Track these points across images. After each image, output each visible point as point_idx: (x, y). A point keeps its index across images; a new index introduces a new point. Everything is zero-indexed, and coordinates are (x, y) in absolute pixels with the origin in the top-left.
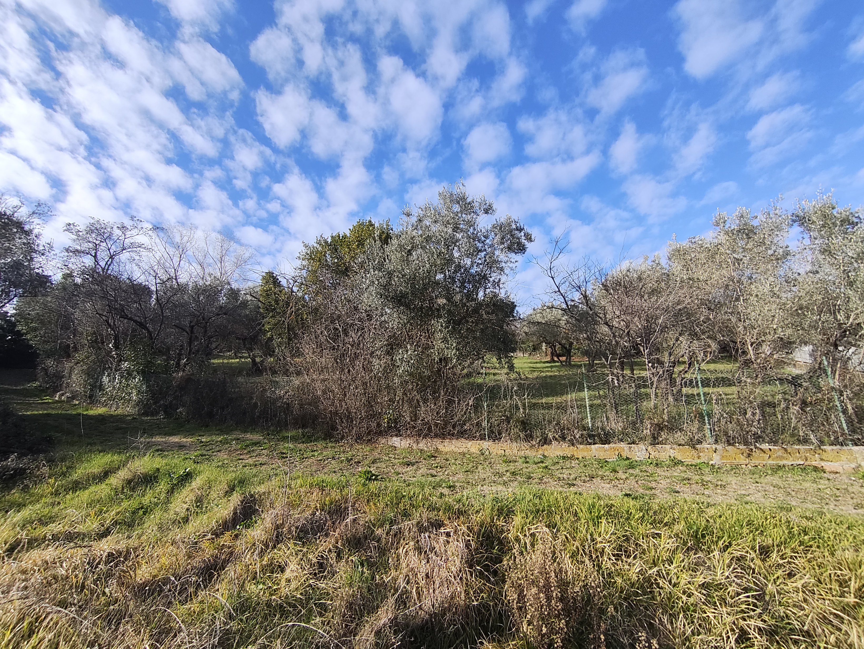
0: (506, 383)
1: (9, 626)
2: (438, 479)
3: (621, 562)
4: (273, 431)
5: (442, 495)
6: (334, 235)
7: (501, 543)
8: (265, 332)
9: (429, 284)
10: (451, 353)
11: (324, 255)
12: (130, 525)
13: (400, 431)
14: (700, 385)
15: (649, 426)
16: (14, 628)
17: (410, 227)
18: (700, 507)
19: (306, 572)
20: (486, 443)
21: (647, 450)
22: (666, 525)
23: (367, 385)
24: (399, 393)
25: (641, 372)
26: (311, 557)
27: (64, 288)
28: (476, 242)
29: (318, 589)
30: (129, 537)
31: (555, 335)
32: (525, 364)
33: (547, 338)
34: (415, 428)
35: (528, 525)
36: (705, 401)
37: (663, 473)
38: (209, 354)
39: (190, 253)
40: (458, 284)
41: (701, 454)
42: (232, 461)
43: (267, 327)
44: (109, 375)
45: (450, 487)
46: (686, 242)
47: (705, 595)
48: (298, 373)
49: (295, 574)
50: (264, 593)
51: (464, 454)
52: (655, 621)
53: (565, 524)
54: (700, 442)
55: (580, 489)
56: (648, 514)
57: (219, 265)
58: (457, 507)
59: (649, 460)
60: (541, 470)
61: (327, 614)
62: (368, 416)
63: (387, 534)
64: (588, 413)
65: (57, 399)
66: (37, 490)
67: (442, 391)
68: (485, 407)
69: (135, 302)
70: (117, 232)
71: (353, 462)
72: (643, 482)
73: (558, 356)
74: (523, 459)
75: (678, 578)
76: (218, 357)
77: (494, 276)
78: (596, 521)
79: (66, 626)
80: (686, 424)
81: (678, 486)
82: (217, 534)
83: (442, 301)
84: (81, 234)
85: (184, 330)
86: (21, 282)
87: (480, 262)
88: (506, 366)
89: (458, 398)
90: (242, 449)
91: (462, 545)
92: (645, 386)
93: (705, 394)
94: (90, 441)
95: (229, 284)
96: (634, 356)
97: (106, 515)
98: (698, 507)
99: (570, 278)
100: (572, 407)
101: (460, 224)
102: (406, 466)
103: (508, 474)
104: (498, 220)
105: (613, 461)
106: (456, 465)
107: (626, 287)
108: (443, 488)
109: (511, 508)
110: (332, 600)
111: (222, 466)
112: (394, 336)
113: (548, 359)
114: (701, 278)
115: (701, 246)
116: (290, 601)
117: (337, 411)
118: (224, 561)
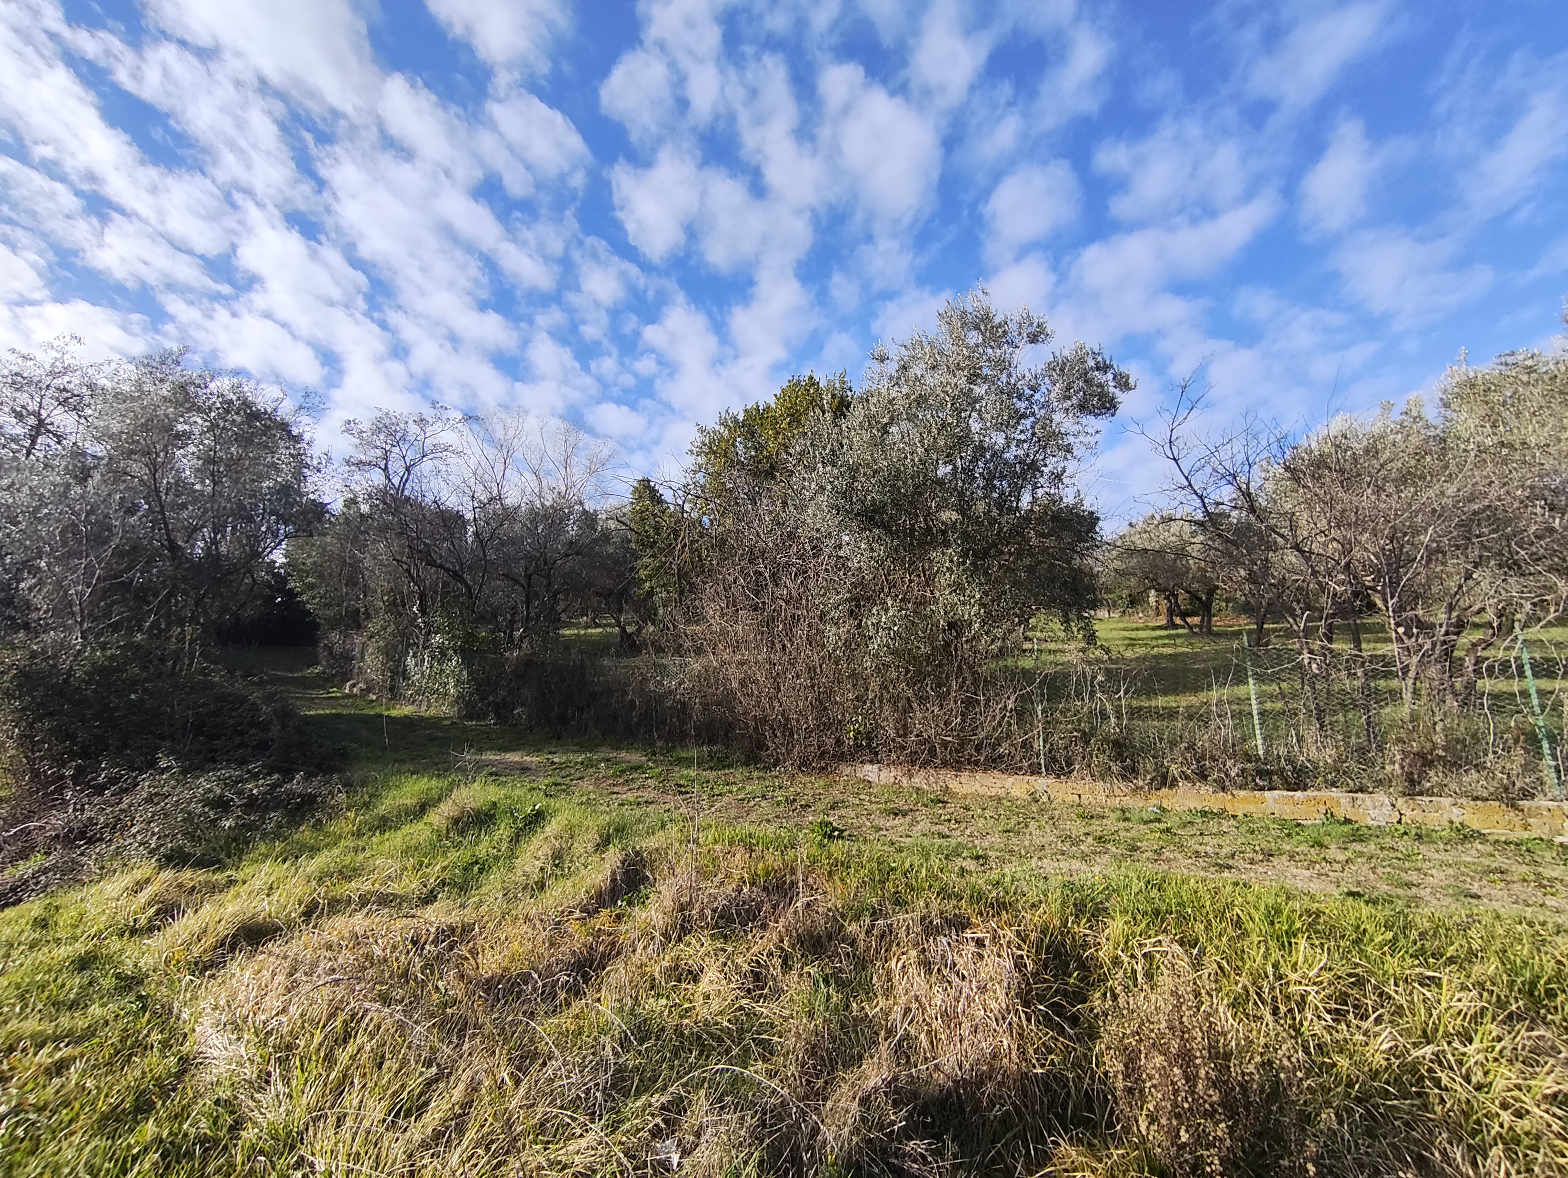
0: (1079, 668)
1: (318, 1023)
2: (953, 842)
3: (1345, 1027)
4: (661, 748)
5: (963, 872)
6: (748, 407)
7: (1083, 965)
8: (640, 582)
9: (924, 484)
10: (970, 612)
11: (734, 445)
12: (463, 888)
13: (876, 754)
14: (1528, 673)
15: (1398, 757)
16: (324, 1027)
17: (885, 381)
18: (1538, 932)
19: (733, 986)
20: (1041, 781)
21: (1393, 806)
22: (1451, 961)
23: (815, 672)
24: (874, 685)
25: (1379, 645)
26: (739, 961)
27: (347, 522)
28: (1015, 400)
29: (755, 1015)
30: (463, 906)
31: (1180, 574)
32: (1114, 633)
33: (1161, 581)
34: (904, 748)
35: (1138, 938)
36: (1543, 707)
37: (1436, 856)
38: (556, 621)
39: (518, 455)
40: (981, 482)
41: (1530, 821)
42: (601, 795)
43: (643, 574)
44: (414, 656)
45: (978, 858)
46: (1491, 365)
47: (1560, 1119)
48: (699, 651)
49: (716, 987)
50: (671, 1012)
51: (999, 799)
52: (1433, 1154)
53: (1216, 941)
54: (1527, 794)
55: (1243, 877)
56: (1406, 937)
57: (563, 473)
58: (994, 894)
59: (1399, 826)
60: (1158, 835)
61: (775, 1058)
62: (818, 726)
63: (868, 932)
64: (1257, 727)
65: (347, 691)
66: (333, 827)
67: (954, 683)
68: (1039, 713)
69: (445, 539)
70: (413, 429)
71: (797, 805)
72: (1388, 870)
73: (1184, 615)
74: (1119, 812)
75: (1486, 1073)
76: (569, 625)
77: (1052, 464)
78: (1286, 941)
79: (392, 1031)
80: (1491, 756)
81: (1476, 885)
82: (589, 911)
83: (949, 515)
84: (364, 435)
85: (517, 582)
86: (291, 515)
87: (1023, 437)
88: (1080, 636)
89: (984, 695)
90: (614, 775)
91: (1009, 964)
92: (1388, 675)
93: (1541, 693)
94: (397, 756)
95: (581, 504)
96: (1361, 611)
97: (428, 870)
98: (1531, 931)
99: (1213, 459)
100: (1219, 716)
101: (980, 368)
102: (892, 816)
103: (1090, 840)
104: (1057, 354)
105: (1314, 825)
106: (986, 818)
107: (1342, 471)
108: (964, 859)
109: (1101, 903)
110: (780, 1037)
111: (588, 802)
112: (860, 584)
113: (1163, 621)
114: (1532, 440)
115: (1530, 370)
116: (713, 1029)
117: (765, 717)
118: (603, 955)
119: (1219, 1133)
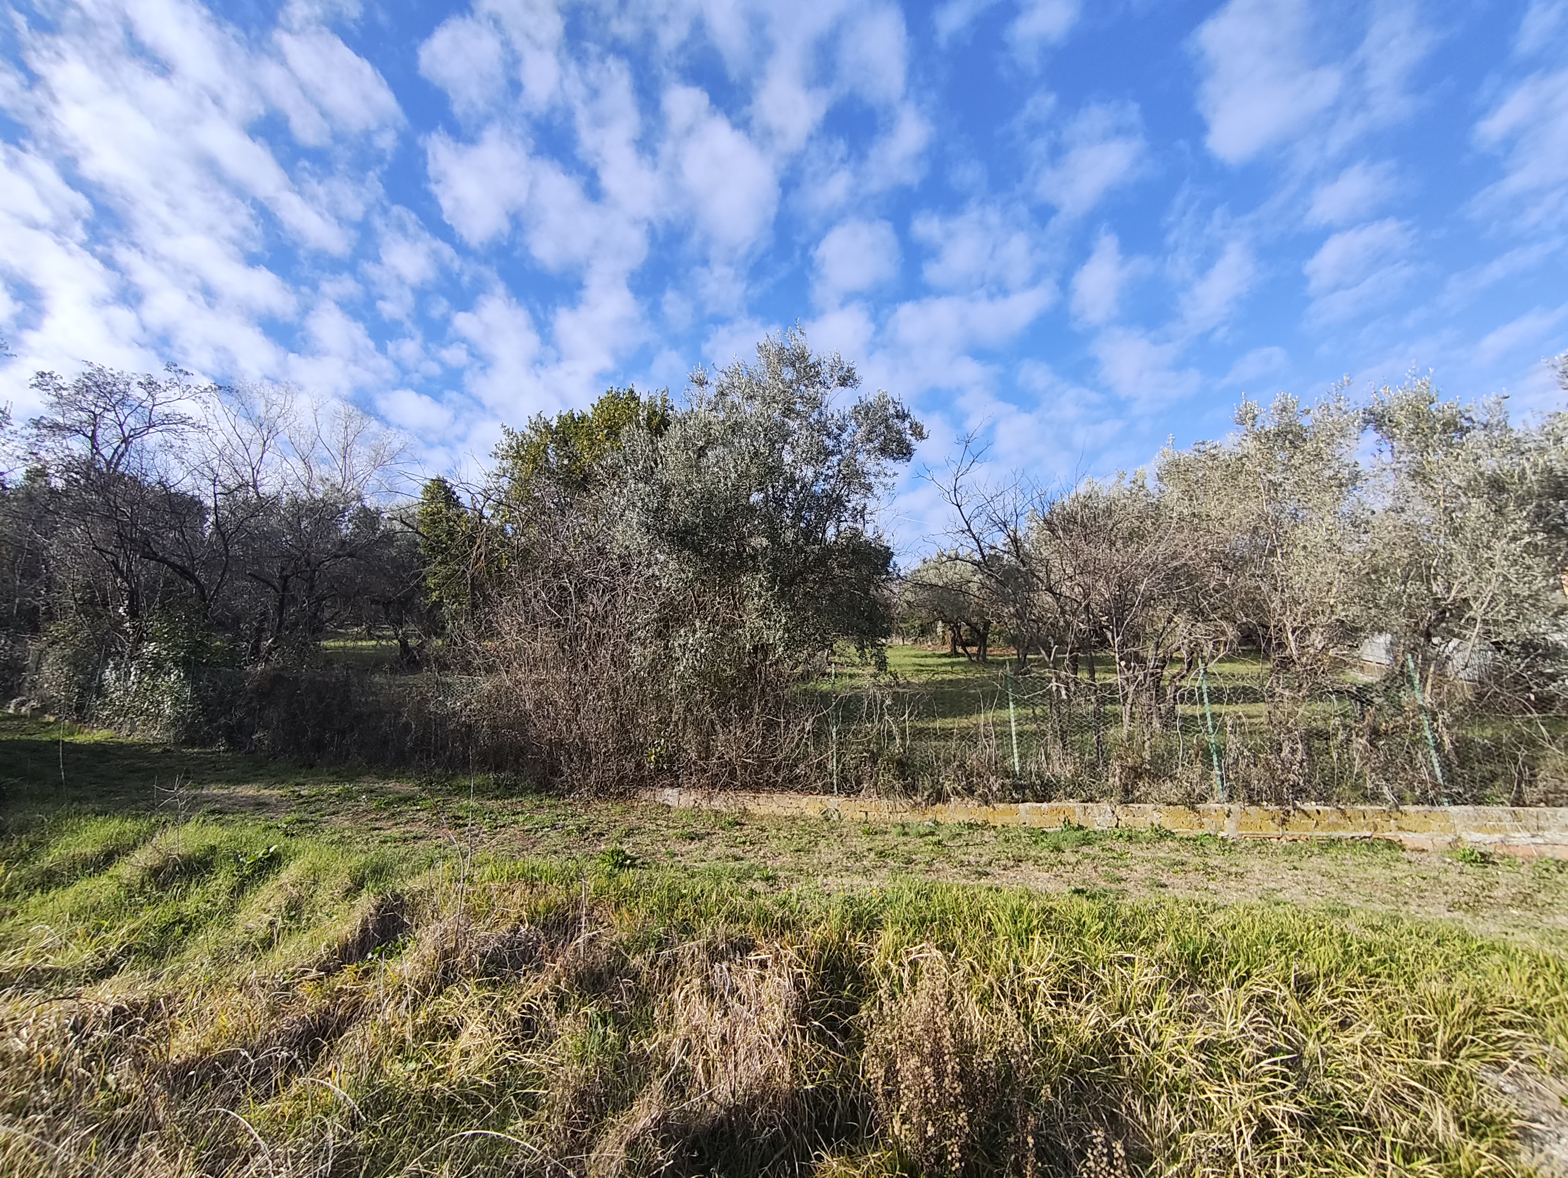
0: (871, 691)
2: (746, 864)
3: (1064, 1009)
4: (440, 776)
5: (753, 893)
6: (563, 414)
7: (857, 978)
8: (427, 591)
9: (736, 509)
10: (774, 636)
11: (544, 451)
12: (157, 955)
13: (677, 777)
14: (1206, 700)
15: (1118, 771)
17: (704, 405)
18: (1201, 911)
19: (499, 1037)
20: (833, 800)
21: (1113, 812)
22: (1143, 942)
23: (618, 693)
24: (679, 708)
25: (1108, 676)
26: (508, 1009)
27: (29, 497)
28: (824, 437)
29: (522, 1067)
30: (155, 977)
31: (960, 609)
32: (907, 659)
33: (946, 614)
34: (705, 771)
35: (905, 946)
36: (1214, 727)
37: (1140, 854)
38: (317, 630)
39: (283, 437)
40: (790, 512)
41: (1204, 820)
42: (359, 832)
43: (431, 582)
44: (116, 668)
45: (768, 879)
46: (1190, 450)
47: (1204, 1062)
48: (490, 669)
49: (478, 1041)
50: (419, 1077)
51: (794, 819)
52: (1121, 1110)
53: (970, 944)
54: (1203, 799)
55: (997, 882)
56: (1113, 925)
57: (340, 463)
58: (779, 914)
59: (1116, 830)
60: (930, 847)
61: (537, 1113)
62: (619, 750)
63: (652, 964)
64: (1015, 746)
65: (11, 711)
67: (757, 705)
68: (834, 734)
69: (173, 528)
70: (138, 392)
71: (589, 833)
72: (1106, 868)
73: (965, 645)
74: (900, 827)
75: (1160, 1034)
76: (335, 636)
77: (855, 500)
78: (1024, 938)
80: (1180, 768)
81: (1165, 876)
82: (328, 969)
83: (760, 542)
84: (64, 393)
85: (269, 584)
87: (830, 473)
88: (873, 663)
89: (784, 718)
90: (379, 809)
91: (787, 983)
92: (1113, 701)
93: (1214, 716)
94: (77, 793)
95: (360, 498)
96: (1095, 647)
97: (109, 936)
98: (1197, 911)
99: (989, 508)
100: (986, 737)
101: (795, 403)
102: (688, 841)
103: (872, 855)
104: (863, 399)
105: (1055, 832)
106: (779, 839)
107: (1085, 527)
108: (755, 881)
109: (877, 915)
110: (546, 1089)
111: (341, 842)
112: (670, 604)
113: (947, 649)
114: (1213, 514)
115: (1214, 457)
116: (469, 1091)
117: (561, 741)
118: (342, 1019)
119: (960, 1122)
